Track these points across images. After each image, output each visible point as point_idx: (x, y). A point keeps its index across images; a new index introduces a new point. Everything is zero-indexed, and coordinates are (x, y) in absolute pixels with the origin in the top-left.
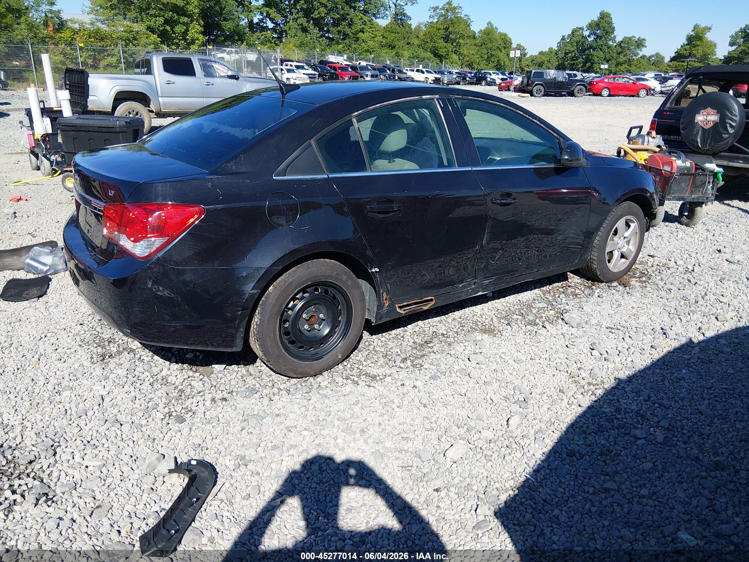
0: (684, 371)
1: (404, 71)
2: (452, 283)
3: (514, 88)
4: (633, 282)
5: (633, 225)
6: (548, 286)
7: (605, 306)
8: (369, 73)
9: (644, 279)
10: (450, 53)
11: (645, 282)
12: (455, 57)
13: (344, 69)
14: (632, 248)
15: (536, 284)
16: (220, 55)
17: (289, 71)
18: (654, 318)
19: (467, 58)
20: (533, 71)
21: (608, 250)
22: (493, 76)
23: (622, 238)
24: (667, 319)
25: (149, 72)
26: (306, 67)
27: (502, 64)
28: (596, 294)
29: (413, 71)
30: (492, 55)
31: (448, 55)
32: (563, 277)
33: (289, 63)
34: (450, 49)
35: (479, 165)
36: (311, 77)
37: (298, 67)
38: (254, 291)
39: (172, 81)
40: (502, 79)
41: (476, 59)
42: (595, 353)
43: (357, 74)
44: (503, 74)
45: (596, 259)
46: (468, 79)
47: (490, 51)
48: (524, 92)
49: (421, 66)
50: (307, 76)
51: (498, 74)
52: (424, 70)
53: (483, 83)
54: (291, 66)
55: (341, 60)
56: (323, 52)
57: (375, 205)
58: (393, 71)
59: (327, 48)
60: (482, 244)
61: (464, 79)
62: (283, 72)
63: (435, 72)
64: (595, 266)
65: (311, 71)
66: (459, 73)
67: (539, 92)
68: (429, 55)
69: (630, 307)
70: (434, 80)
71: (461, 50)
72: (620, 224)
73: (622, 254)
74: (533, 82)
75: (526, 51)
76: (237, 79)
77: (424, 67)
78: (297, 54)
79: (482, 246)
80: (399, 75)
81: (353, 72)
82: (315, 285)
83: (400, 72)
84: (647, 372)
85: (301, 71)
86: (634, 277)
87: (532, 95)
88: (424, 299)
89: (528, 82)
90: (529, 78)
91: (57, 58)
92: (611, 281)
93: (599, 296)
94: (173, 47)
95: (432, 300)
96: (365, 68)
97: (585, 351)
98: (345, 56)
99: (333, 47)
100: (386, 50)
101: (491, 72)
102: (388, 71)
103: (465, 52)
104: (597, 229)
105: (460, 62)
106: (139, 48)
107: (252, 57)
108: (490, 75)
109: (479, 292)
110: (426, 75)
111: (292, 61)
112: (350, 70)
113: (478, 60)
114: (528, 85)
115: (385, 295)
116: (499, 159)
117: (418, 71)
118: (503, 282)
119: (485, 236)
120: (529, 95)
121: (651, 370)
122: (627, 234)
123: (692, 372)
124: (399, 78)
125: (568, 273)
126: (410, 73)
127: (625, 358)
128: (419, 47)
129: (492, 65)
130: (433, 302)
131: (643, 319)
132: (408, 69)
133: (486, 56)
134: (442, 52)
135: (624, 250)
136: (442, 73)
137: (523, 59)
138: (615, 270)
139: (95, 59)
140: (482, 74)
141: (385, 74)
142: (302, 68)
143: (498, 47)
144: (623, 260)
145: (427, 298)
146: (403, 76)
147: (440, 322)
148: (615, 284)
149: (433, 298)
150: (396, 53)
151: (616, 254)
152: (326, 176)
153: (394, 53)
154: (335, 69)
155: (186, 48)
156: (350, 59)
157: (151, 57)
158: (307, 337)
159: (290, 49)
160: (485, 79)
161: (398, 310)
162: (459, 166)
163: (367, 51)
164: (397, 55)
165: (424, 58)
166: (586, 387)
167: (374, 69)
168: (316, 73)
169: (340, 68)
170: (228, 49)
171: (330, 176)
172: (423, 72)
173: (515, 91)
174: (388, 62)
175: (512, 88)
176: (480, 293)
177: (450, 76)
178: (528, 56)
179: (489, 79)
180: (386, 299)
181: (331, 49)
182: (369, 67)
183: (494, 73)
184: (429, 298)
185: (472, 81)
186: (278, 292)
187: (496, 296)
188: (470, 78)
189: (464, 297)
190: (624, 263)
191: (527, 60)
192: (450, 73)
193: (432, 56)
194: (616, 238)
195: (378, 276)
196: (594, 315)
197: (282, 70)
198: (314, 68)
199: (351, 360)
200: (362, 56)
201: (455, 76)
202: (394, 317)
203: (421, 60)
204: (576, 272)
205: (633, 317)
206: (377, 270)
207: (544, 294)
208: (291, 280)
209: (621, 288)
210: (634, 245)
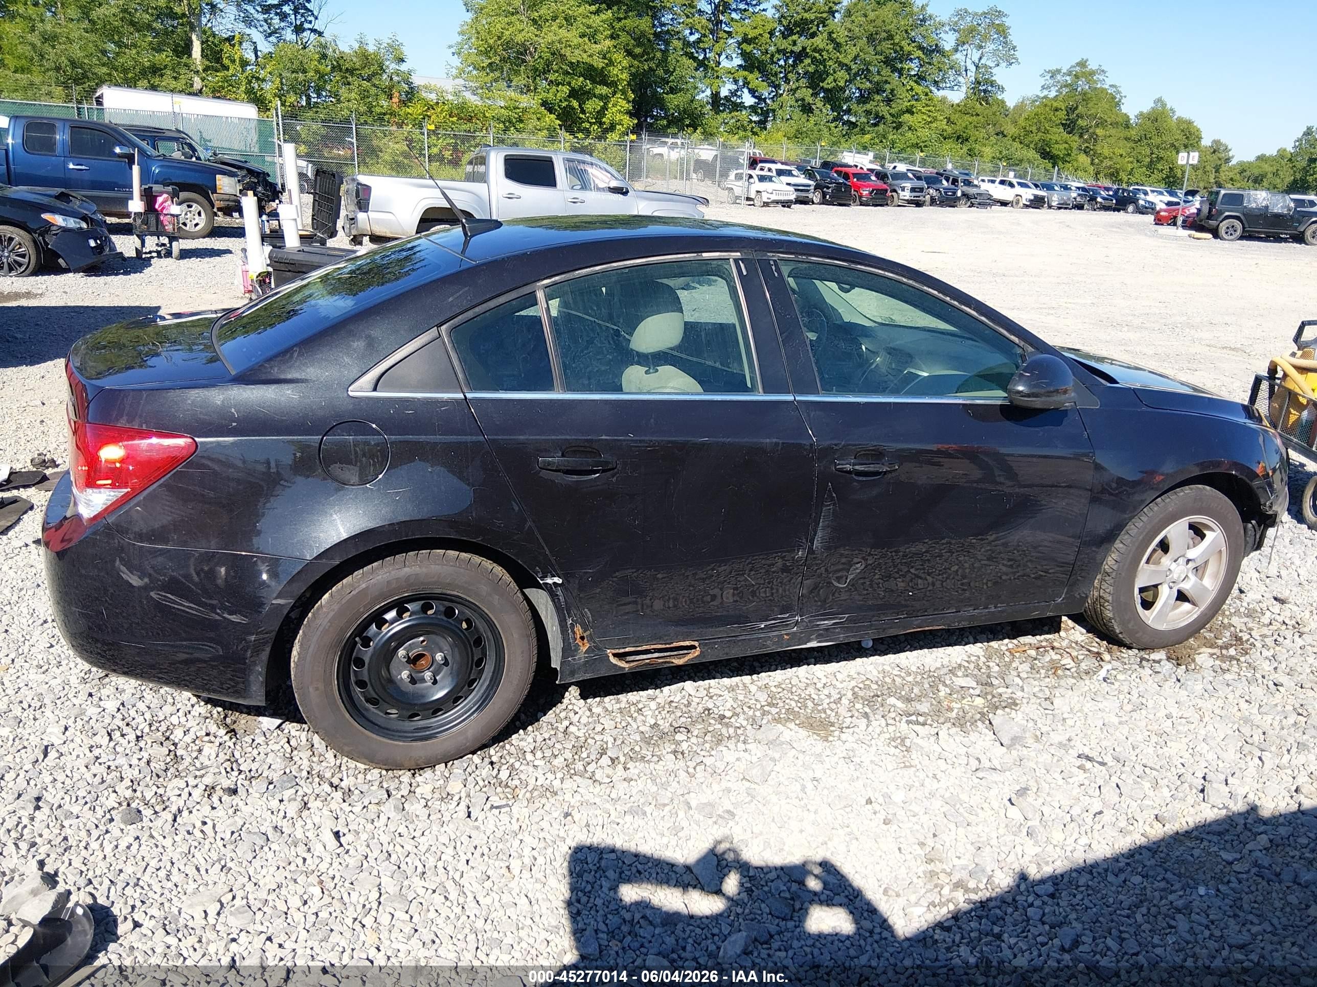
0: (1202, 890)
1: (976, 182)
2: (741, 619)
3: (1184, 222)
4: (1204, 658)
5: (1210, 535)
6: (1006, 641)
7: (1110, 704)
8: (908, 185)
9: (1232, 652)
10: (1075, 152)
11: (1232, 658)
12: (1083, 159)
13: (863, 176)
14: (1210, 583)
15: (982, 632)
16: (657, 150)
17: (762, 179)
18: (1203, 748)
19: (1107, 163)
20: (1223, 192)
21: (1140, 583)
22: (1152, 197)
23: (1181, 561)
24: (1231, 755)
25: (482, 178)
26: (795, 172)
27: (1179, 175)
28: (1103, 673)
29: (993, 182)
30: (1160, 159)
31: (1069, 155)
32: (1053, 626)
33: (767, 165)
34: (1075, 145)
35: (816, 392)
36: (798, 188)
37: (780, 173)
38: (279, 601)
39: (517, 193)
40: (1169, 204)
41: (1127, 164)
42: (1013, 812)
43: (885, 186)
44: (1171, 194)
45: (1110, 598)
46: (1099, 200)
47: (1155, 150)
48: (1201, 228)
49: (1012, 174)
50: (792, 189)
51: (1161, 193)
52: (1014, 181)
53: (1131, 208)
54: (770, 170)
55: (863, 161)
56: (835, 148)
57: (556, 459)
58: (955, 181)
59: (843, 140)
60: (811, 548)
61: (1093, 199)
62: (751, 180)
63: (1036, 186)
64: (1110, 615)
65: (802, 180)
66: (1083, 189)
67: (1231, 231)
68: (1032, 154)
69: (1162, 713)
70: (1031, 201)
71: (1098, 149)
72: (1177, 531)
73: (1179, 592)
74: (1220, 213)
75: (1231, 154)
76: (625, 193)
77: (1015, 177)
78: (789, 151)
79: (811, 551)
80: (965, 188)
81: (880, 184)
82: (426, 599)
83: (968, 183)
84: (1111, 878)
85: (783, 178)
86: (1212, 646)
87: (1216, 235)
88: (675, 645)
89: (1210, 210)
90: (1212, 204)
91: (396, 146)
92: (1151, 648)
93: (1105, 680)
94: (580, 135)
95: (693, 647)
96: (903, 176)
97: (996, 805)
98: (871, 155)
99: (854, 138)
100: (949, 144)
101: (1148, 189)
102: (944, 182)
103: (1106, 152)
104: (1110, 537)
105: (1091, 169)
106: (524, 136)
107: (707, 153)
108: (1146, 193)
109: (809, 641)
110: (1018, 190)
111: (773, 162)
112: (873, 178)
113: (1130, 166)
114: (1210, 216)
115: (578, 630)
116: (926, 374)
117: (1002, 182)
118: (868, 628)
119: (820, 534)
120: (1209, 236)
121: (1122, 877)
122: (1192, 554)
123: (1225, 896)
124: (964, 194)
125: (1064, 618)
126: (985, 187)
127: (1076, 835)
128: (1014, 140)
129: (1157, 175)
130: (697, 652)
131: (1176, 748)
132: (986, 179)
133: (1148, 160)
134: (1058, 150)
135: (1186, 586)
136: (1049, 187)
137: (1223, 168)
138: (1163, 627)
139: (455, 149)
140: (1129, 191)
141: (938, 186)
142: (789, 173)
143: (1173, 145)
144: (1186, 606)
145: (682, 644)
146: (972, 191)
147: (731, 689)
148: (1160, 655)
149: (696, 643)
150: (969, 150)
151: (1166, 594)
152: (461, 396)
153: (965, 149)
154: (846, 176)
155: (599, 138)
156: (879, 158)
157: (488, 153)
158: (404, 694)
159: (778, 142)
160: (1133, 200)
161: (614, 660)
162: (766, 391)
163: (916, 146)
164: (971, 153)
165: (1021, 161)
166: (946, 891)
167: (919, 178)
168: (811, 183)
169: (855, 175)
170: (670, 141)
171: (469, 396)
172: (1011, 185)
173: (1184, 227)
174: (949, 166)
175: (1179, 222)
176: (813, 644)
177: (1065, 193)
178: (1234, 162)
179: (1141, 202)
180: (582, 638)
181: (850, 141)
182: (910, 175)
183: (1153, 191)
184: (687, 643)
185: (1107, 203)
186: (336, 607)
187: (883, 648)
188: (1104, 199)
189: (772, 648)
190: (1186, 614)
191: (1231, 169)
192: (1066, 188)
193: (1038, 156)
194: (1166, 560)
195: (559, 593)
196: (1070, 722)
197: (751, 177)
198: (810, 174)
199: (508, 746)
200: (904, 155)
201: (1074, 195)
202: (603, 672)
203: (1013, 163)
204: (1078, 619)
205: (1154, 739)
206: (558, 580)
207: (989, 658)
208: (364, 586)
209: (1167, 666)
210: (1216, 576)
